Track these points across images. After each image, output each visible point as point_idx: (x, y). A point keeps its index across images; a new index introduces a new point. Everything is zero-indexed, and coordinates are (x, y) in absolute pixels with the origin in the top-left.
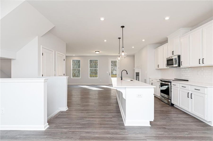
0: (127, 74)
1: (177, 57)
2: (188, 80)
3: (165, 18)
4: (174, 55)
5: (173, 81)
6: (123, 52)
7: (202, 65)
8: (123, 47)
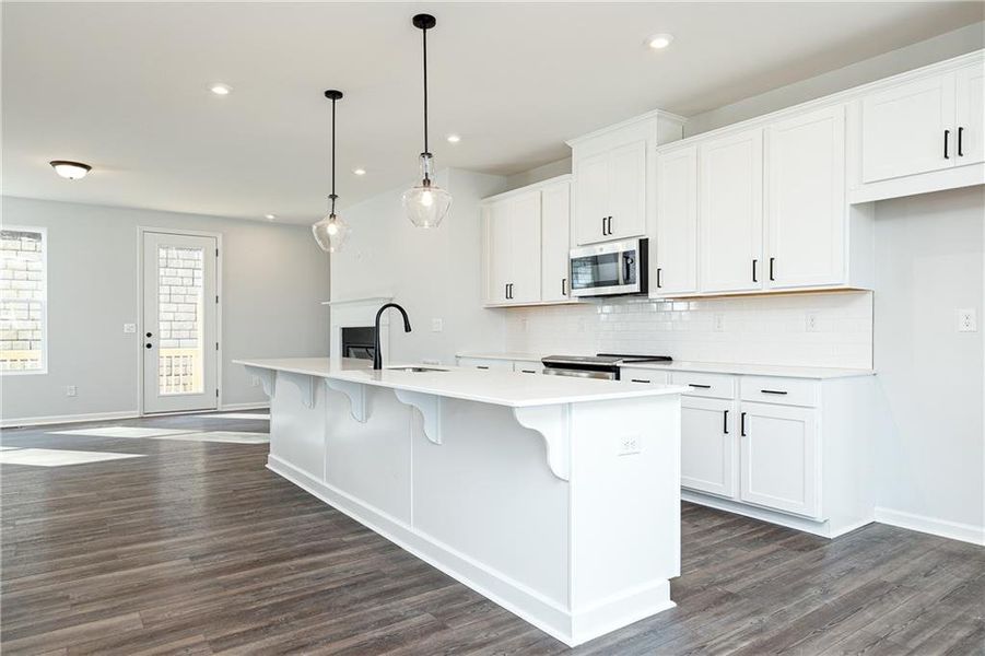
0: (408, 329)
1: (634, 246)
2: (669, 359)
3: (651, 41)
4: (610, 237)
5: (625, 365)
6: (427, 182)
7: (764, 285)
8: (426, 154)
